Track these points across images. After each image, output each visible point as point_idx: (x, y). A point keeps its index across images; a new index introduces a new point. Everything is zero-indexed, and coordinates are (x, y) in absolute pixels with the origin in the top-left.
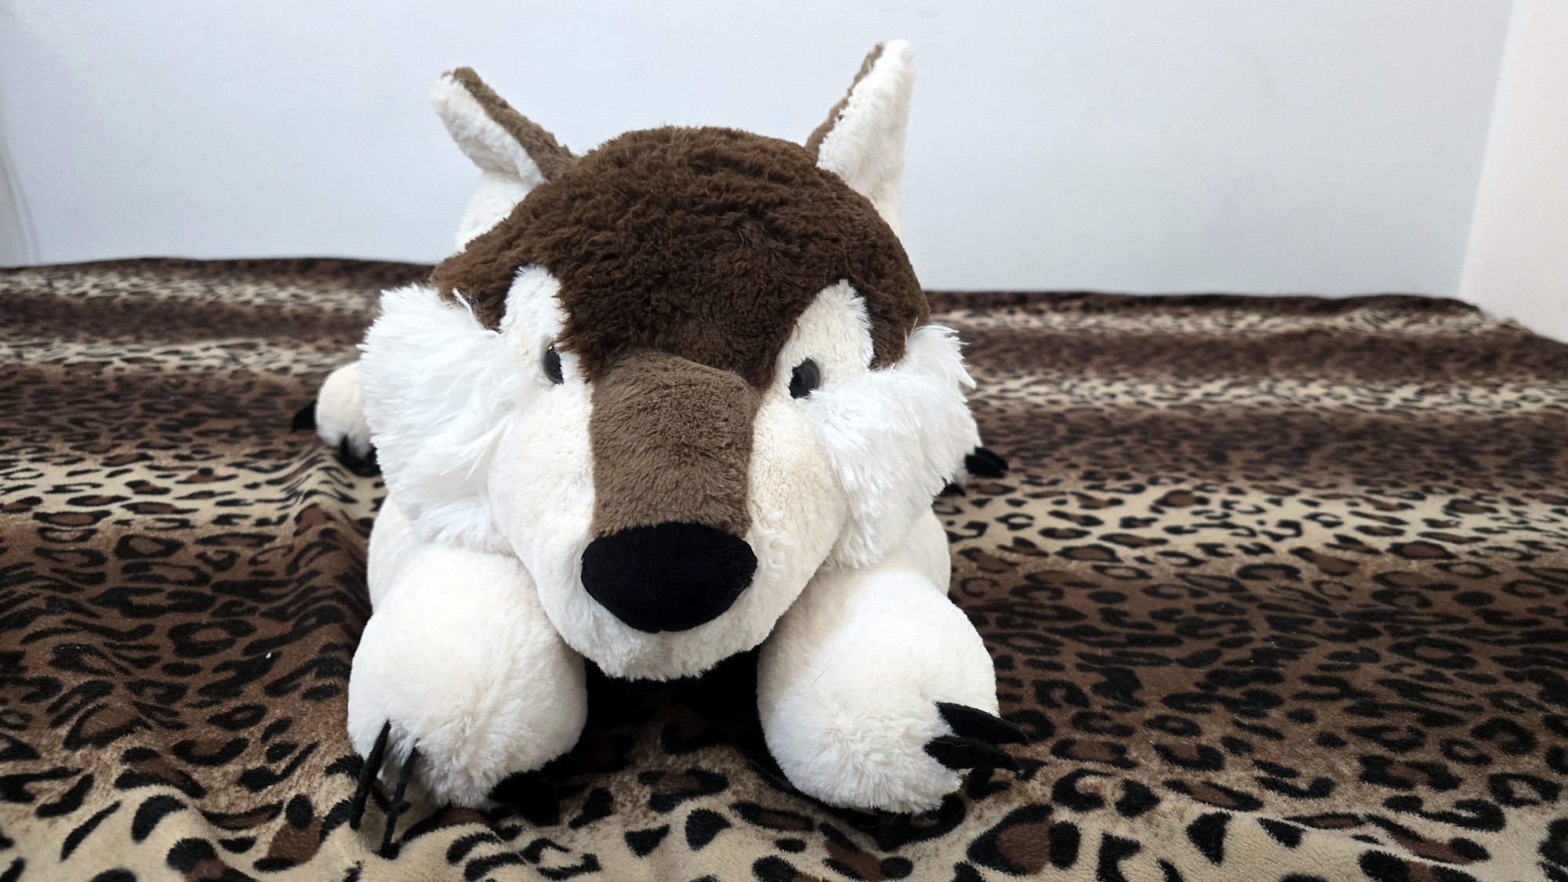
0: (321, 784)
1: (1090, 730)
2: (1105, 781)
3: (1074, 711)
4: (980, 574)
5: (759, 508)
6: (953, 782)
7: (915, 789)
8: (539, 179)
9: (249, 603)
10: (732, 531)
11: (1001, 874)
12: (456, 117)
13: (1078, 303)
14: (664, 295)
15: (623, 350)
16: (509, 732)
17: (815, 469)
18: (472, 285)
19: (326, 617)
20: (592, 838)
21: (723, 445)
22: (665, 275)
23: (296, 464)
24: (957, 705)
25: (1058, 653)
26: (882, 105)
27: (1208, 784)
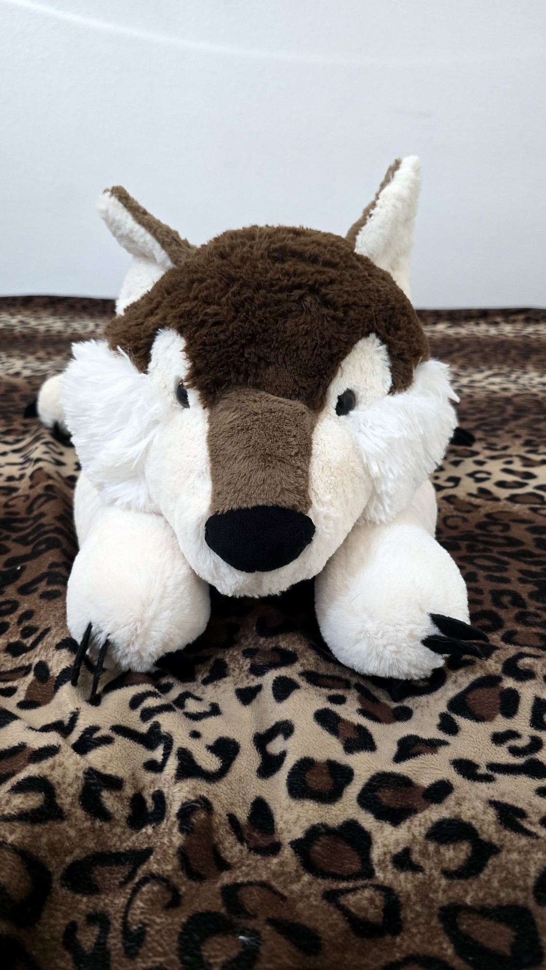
0: (53, 655)
1: (526, 624)
2: (537, 661)
3: (517, 611)
4: (455, 513)
5: (317, 494)
6: (439, 661)
7: (415, 667)
8: (169, 264)
9: (6, 533)
10: (299, 510)
11: (469, 721)
12: (114, 221)
13: (521, 317)
14: (253, 350)
15: (227, 387)
16: (164, 631)
17: (352, 464)
18: (129, 341)
19: (52, 544)
20: (216, 692)
21: (293, 454)
22: (253, 336)
23: (28, 439)
24: (443, 616)
25: (506, 570)
26: (399, 205)
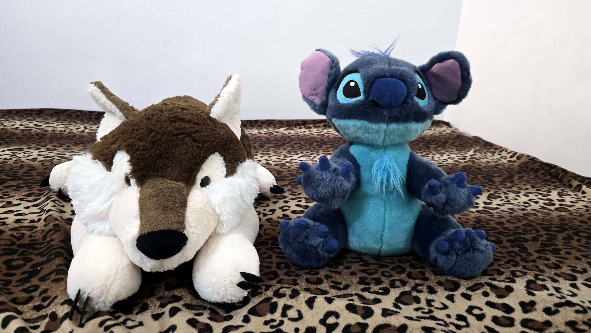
0: (59, 308)
1: (289, 276)
2: (287, 289)
4: (270, 227)
5: (189, 223)
6: (245, 293)
7: (234, 296)
8: (124, 119)
9: (30, 251)
10: (179, 231)
11: (255, 317)
14: (161, 161)
15: (149, 177)
16: (116, 290)
18: (102, 156)
19: (58, 255)
20: (142, 317)
21: (177, 206)
22: (161, 155)
23: (42, 199)
24: (246, 273)
27: (317, 289)
